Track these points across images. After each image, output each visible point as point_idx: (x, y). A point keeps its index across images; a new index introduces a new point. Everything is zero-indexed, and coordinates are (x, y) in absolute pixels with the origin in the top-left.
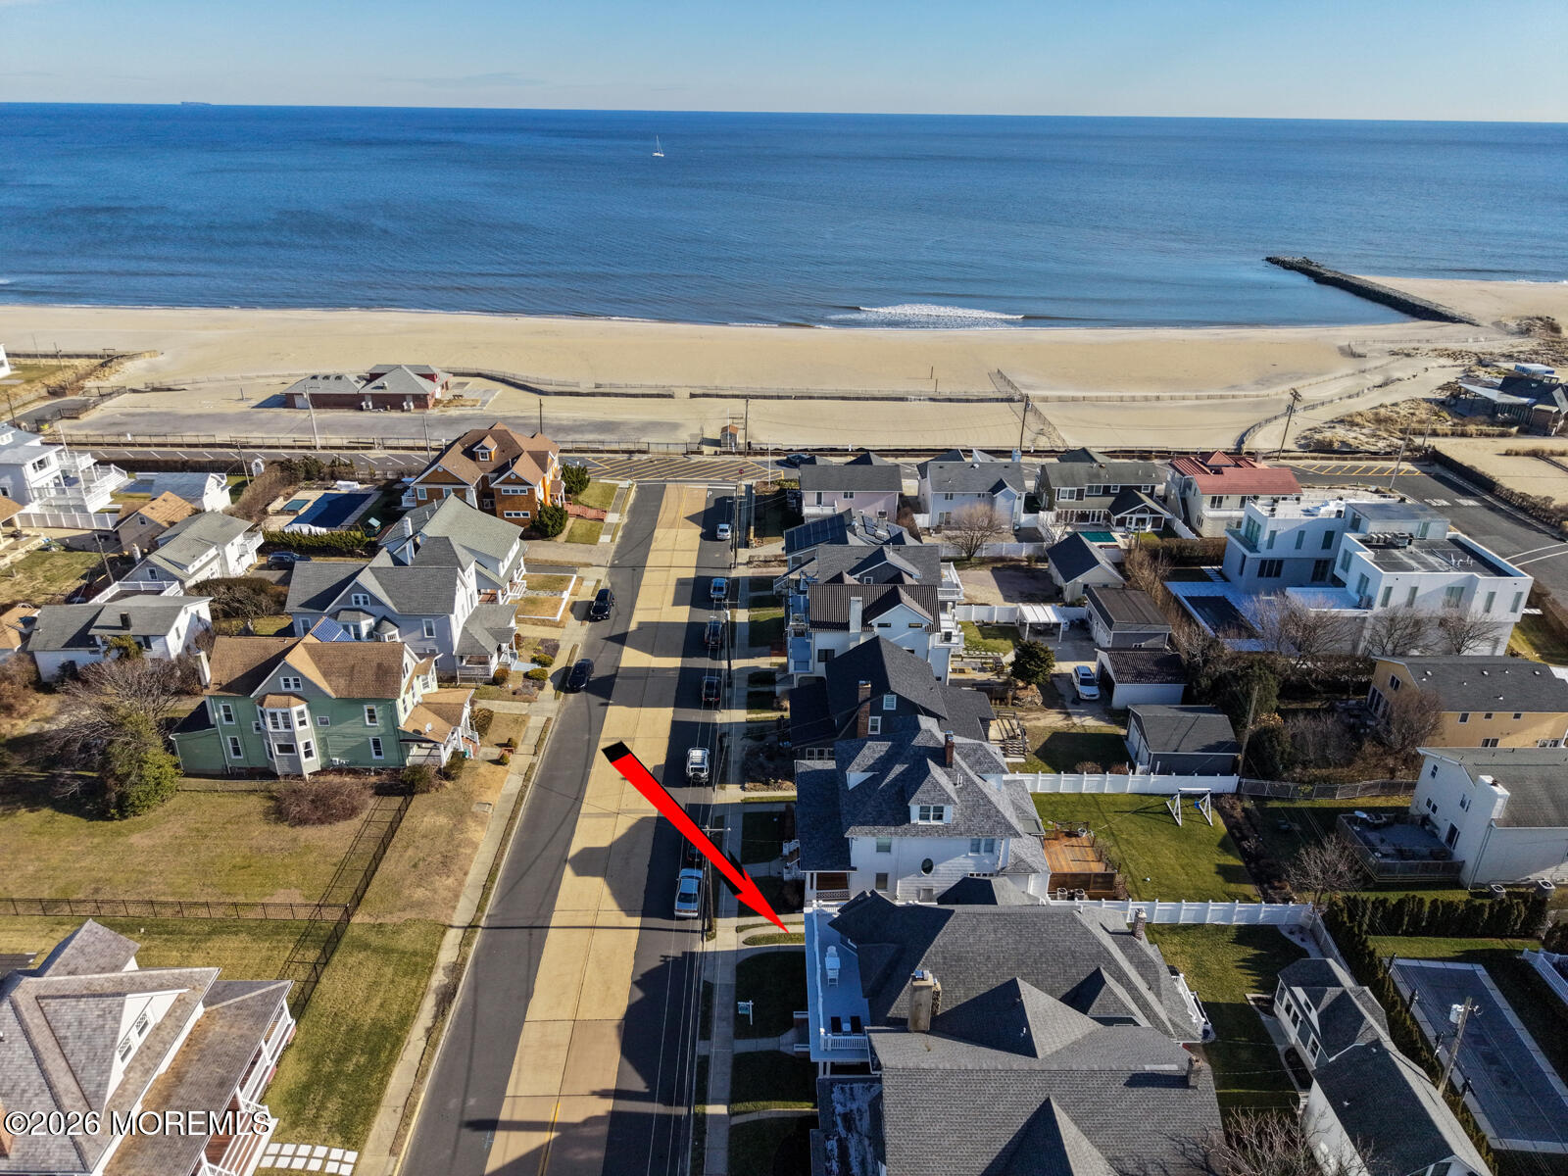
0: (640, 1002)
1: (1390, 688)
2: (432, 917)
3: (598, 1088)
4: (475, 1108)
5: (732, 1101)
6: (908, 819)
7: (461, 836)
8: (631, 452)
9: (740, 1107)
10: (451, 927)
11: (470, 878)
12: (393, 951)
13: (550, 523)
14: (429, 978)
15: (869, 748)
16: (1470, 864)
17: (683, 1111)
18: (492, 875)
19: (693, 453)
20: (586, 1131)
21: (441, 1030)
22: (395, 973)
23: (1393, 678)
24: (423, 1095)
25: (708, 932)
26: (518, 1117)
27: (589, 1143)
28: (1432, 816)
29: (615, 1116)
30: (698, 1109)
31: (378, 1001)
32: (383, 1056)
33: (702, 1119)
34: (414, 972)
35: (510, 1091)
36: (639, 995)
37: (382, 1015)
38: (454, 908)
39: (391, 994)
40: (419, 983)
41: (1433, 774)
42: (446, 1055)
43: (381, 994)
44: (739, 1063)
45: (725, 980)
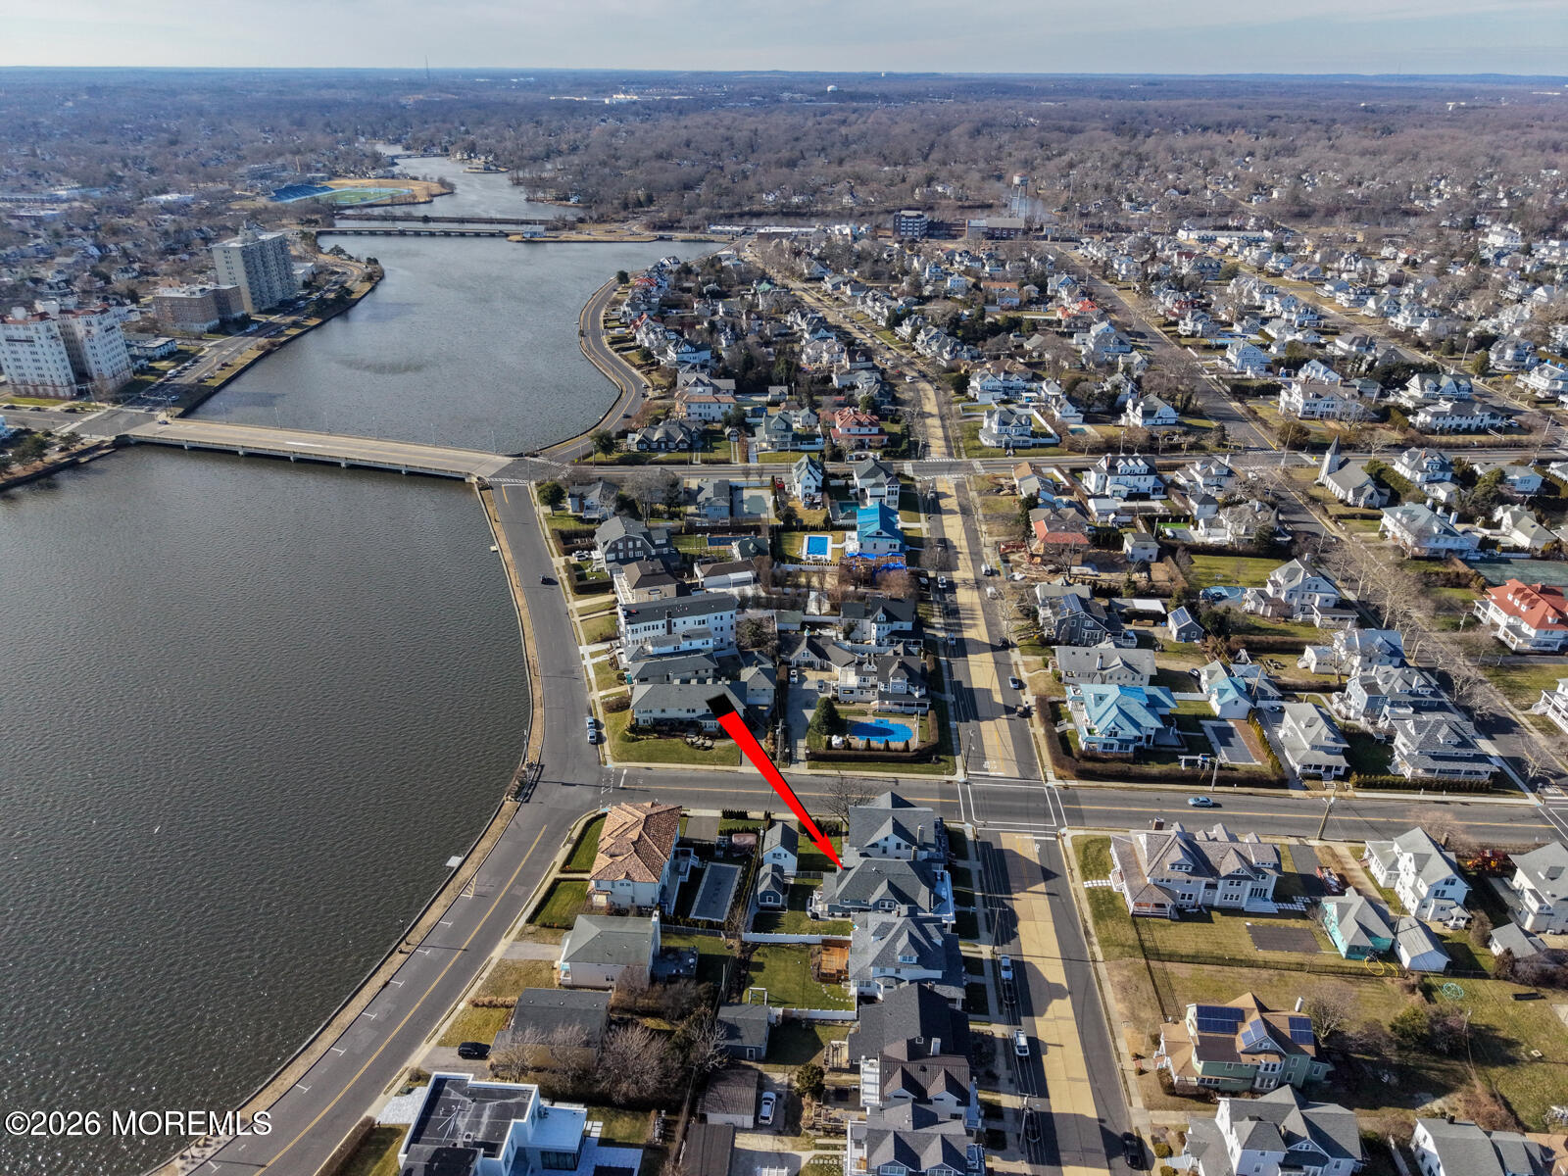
3: (1019, 902)
4: (1057, 901)
10: (1103, 961)
14: (1098, 940)
25: (993, 954)
26: (1042, 896)
27: (1016, 885)
34: (1106, 941)
36: (1014, 930)
38: (1106, 968)
40: (1101, 937)
44: (955, 893)
45: (983, 933)
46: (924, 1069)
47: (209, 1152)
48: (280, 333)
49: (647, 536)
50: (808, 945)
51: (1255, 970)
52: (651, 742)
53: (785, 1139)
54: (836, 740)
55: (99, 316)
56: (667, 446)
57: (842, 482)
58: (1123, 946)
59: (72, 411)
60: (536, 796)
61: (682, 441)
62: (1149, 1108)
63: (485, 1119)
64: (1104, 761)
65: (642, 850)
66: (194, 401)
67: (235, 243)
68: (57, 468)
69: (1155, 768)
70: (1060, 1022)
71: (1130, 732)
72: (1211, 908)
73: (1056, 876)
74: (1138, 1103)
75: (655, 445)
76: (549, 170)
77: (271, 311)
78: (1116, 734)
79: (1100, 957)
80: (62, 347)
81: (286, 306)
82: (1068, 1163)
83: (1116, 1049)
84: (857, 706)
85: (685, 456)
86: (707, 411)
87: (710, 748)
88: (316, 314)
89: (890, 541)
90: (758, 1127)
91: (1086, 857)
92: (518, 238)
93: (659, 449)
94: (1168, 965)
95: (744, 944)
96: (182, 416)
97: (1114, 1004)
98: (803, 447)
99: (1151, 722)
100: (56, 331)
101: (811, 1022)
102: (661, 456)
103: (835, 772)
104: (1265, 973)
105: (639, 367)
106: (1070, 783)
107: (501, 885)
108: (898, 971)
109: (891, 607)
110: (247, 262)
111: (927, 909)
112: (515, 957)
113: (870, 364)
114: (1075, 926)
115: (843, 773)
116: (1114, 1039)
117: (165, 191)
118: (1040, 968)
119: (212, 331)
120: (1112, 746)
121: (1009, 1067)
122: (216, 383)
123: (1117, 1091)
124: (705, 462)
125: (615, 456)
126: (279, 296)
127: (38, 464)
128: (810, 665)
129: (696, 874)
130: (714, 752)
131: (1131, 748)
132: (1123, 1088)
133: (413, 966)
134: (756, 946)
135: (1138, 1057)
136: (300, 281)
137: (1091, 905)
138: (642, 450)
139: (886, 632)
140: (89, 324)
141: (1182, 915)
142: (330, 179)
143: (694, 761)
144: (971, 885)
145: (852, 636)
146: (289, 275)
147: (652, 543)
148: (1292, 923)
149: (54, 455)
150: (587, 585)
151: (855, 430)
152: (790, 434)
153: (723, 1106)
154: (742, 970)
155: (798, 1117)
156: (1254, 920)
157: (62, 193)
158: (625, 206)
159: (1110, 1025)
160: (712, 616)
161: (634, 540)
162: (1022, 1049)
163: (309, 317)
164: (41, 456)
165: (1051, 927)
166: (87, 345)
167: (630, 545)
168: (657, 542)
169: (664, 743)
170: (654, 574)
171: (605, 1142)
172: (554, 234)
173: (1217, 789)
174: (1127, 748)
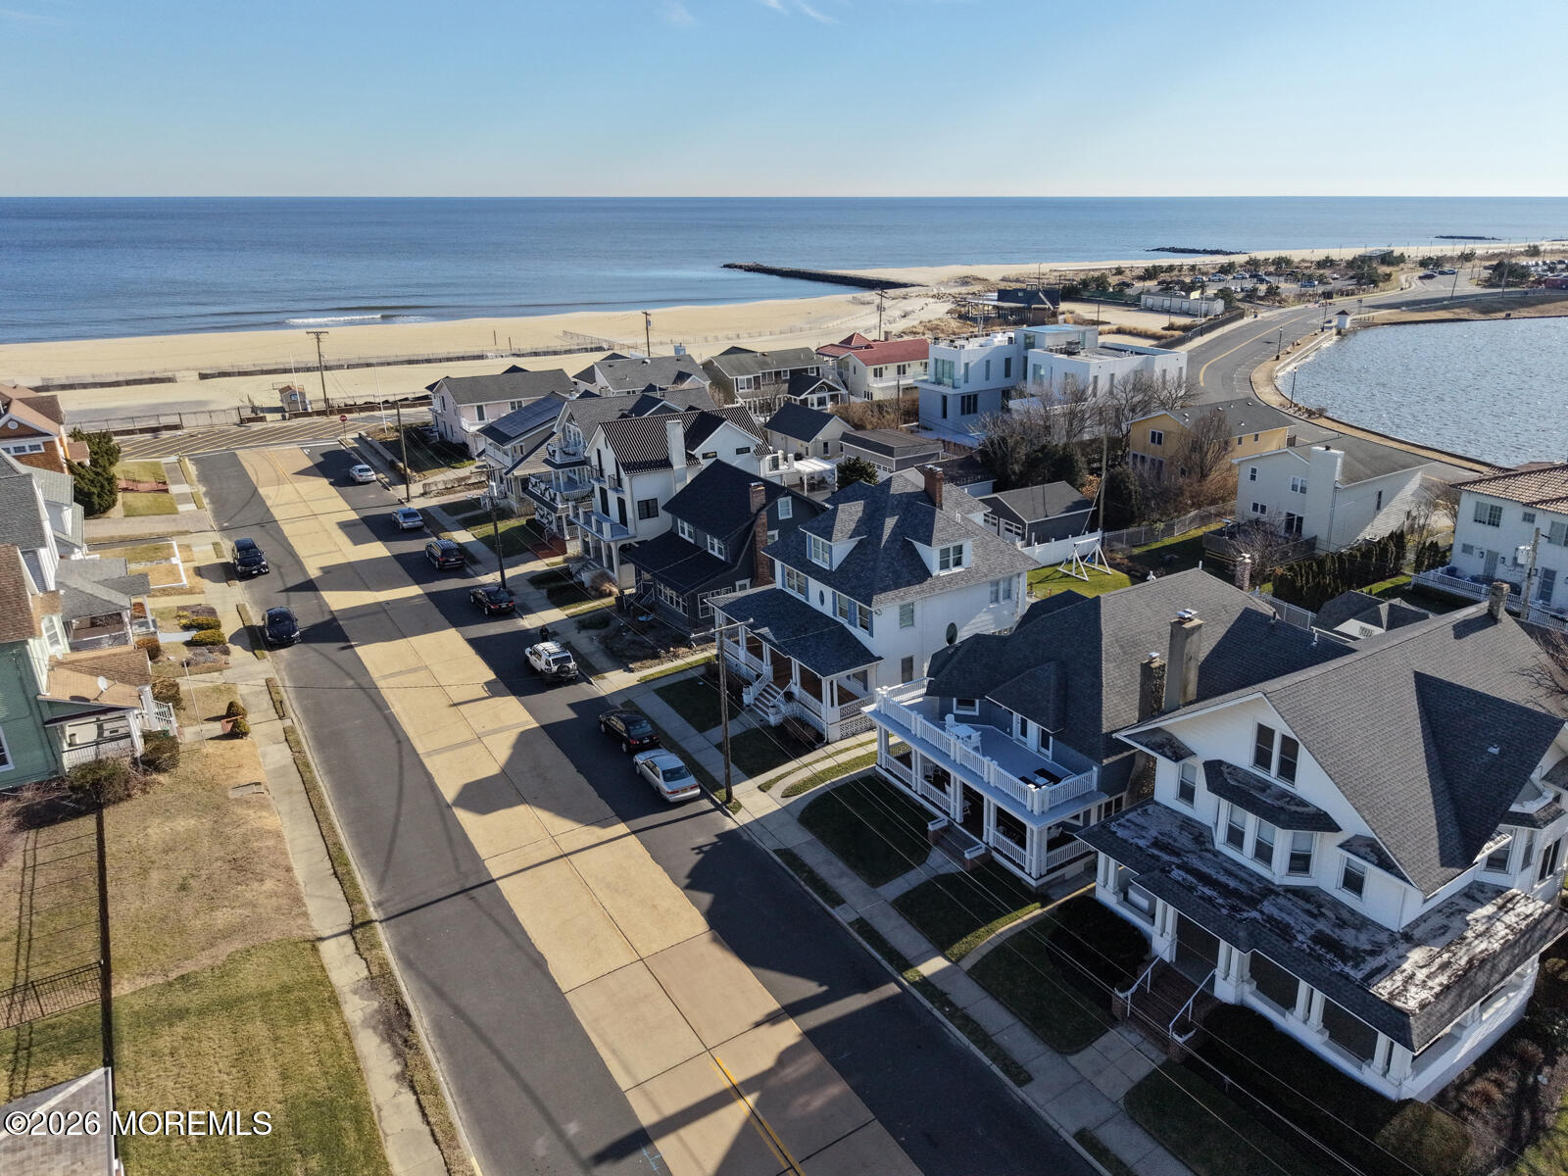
0: (714, 903)
1: (1153, 445)
2: (274, 936)
3: (758, 1016)
4: (586, 1131)
5: (941, 947)
6: (927, 574)
7: (242, 830)
8: (155, 430)
9: (957, 948)
10: (321, 939)
11: (299, 874)
12: (239, 1000)
13: (95, 490)
14: (340, 1012)
15: (843, 511)
16: (1322, 535)
17: (892, 989)
18: (335, 857)
19: (250, 420)
20: (791, 1073)
21: (426, 1066)
22: (273, 1026)
23: (1154, 434)
24: (474, 1161)
25: (728, 805)
26: (670, 1108)
27: (810, 1083)
28: (1264, 518)
29: (812, 1035)
30: (910, 974)
31: (273, 1074)
32: (350, 1142)
33: (925, 984)
34: (307, 1013)
35: (623, 1082)
36: (706, 898)
37: (294, 1089)
38: (305, 914)
39: (289, 1054)
40: (327, 1024)
41: (1253, 478)
42: (466, 1095)
43: (269, 1062)
44: (909, 906)
45: (799, 839)
116: (302, 767)
144: (984, 973)
165: (567, 969)
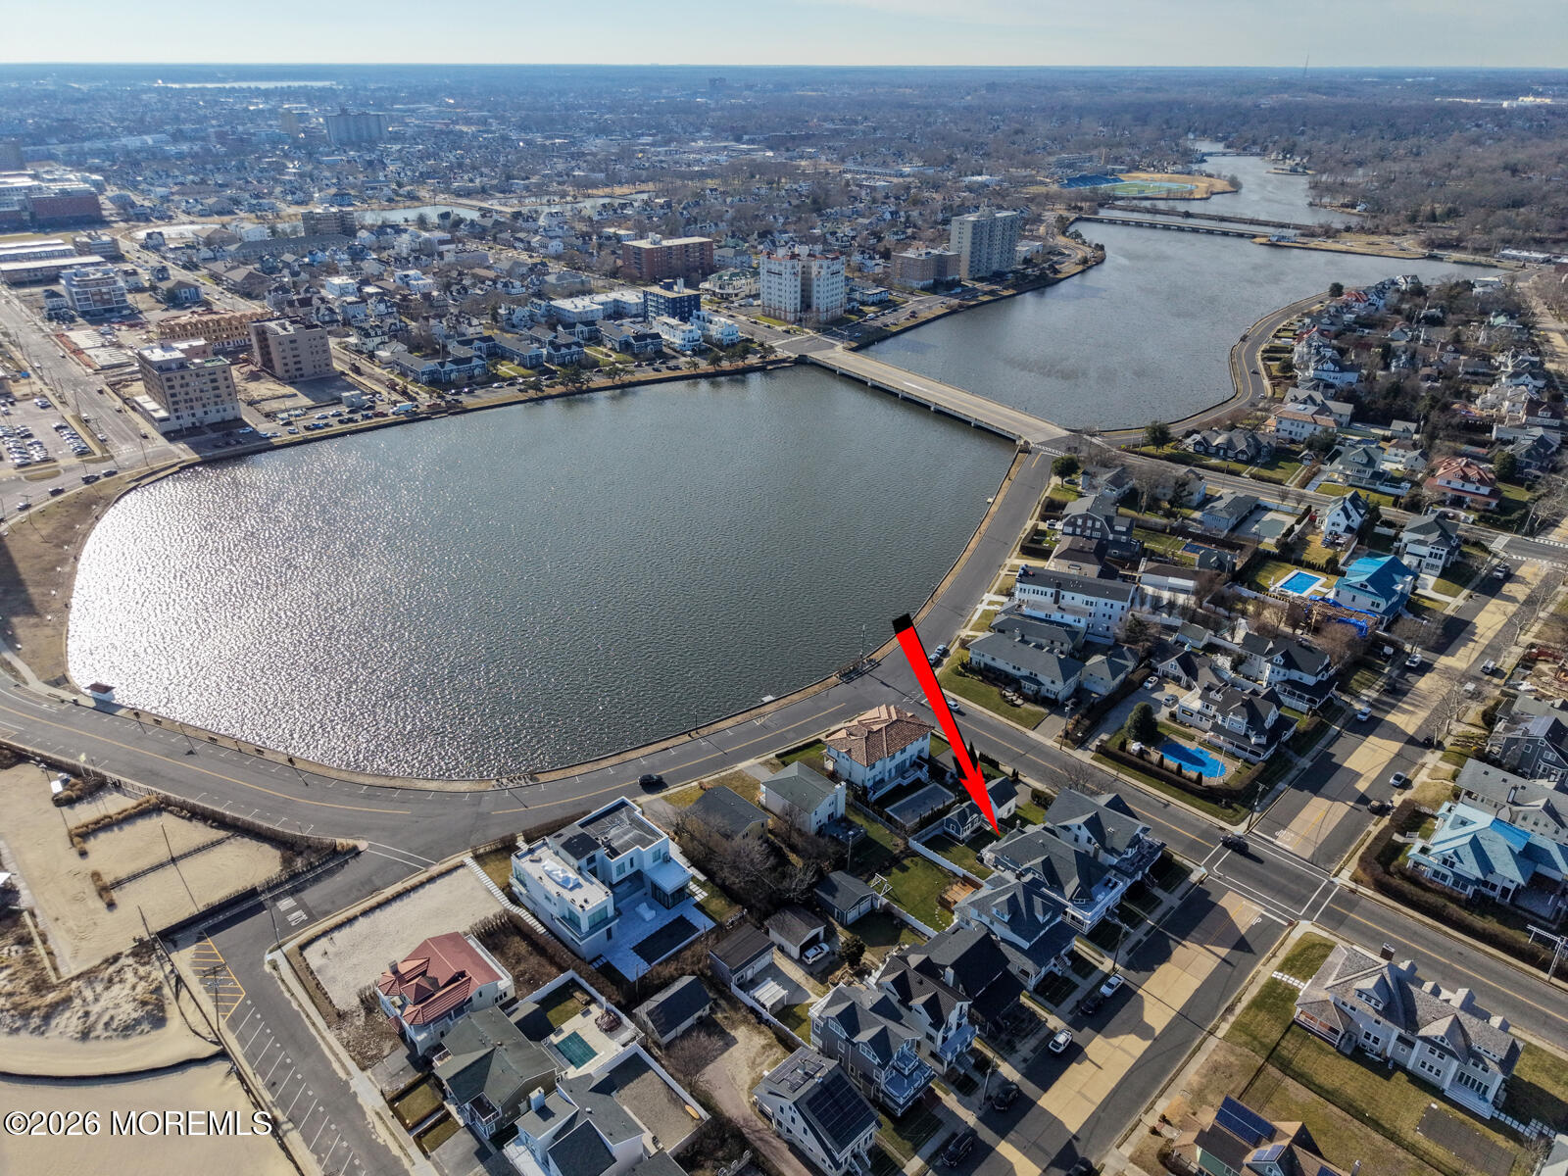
0: (1157, 965)
2: (1228, 1045)
3: (1185, 950)
10: (1219, 1038)
14: (1235, 1021)
20: (1197, 940)
21: (1234, 998)
22: (1250, 1027)
25: (1113, 970)
29: (1184, 938)
34: (1240, 1025)
35: (1211, 969)
36: (1155, 967)
37: (1257, 1014)
38: (1215, 1047)
39: (1254, 1020)
40: (1240, 1021)
44: (1116, 904)
46: (921, 983)
47: (511, 785)
48: (975, 297)
49: (1109, 520)
50: (955, 875)
51: (1392, 1145)
52: (974, 681)
53: (811, 980)
54: (1135, 746)
55: (830, 262)
56: (1225, 453)
57: (1392, 532)
58: (1255, 1038)
59: (788, 332)
60: (858, 682)
61: (1242, 452)
62: (1133, 1160)
63: (626, 838)
64: (1426, 889)
65: (872, 739)
66: (867, 341)
67: (972, 218)
68: (752, 369)
69: (1491, 925)
70: (1119, 1052)
71: (1471, 869)
72: (1400, 1067)
73: (1250, 951)
74: (1127, 1150)
75: (1212, 450)
76: (1359, 177)
77: (981, 280)
78: (1452, 865)
79: (1220, 1033)
80: (799, 283)
81: (997, 277)
82: (1011, 1142)
83: (1154, 1103)
84: (1192, 731)
85: (1238, 467)
86: (1299, 430)
87: (1018, 706)
88: (1013, 287)
89: (1373, 599)
90: (800, 962)
91: (1301, 954)
92: (1263, 240)
93: (1216, 455)
94: (1289, 1081)
95: (907, 847)
96: (854, 350)
97: (1193, 1073)
98: (1382, 488)
99: (1509, 873)
100: (799, 269)
101: (904, 924)
102: (1214, 461)
103: (1115, 772)
104: (1401, 1154)
105: (1271, 377)
106: (1362, 889)
107: (782, 726)
108: (992, 923)
109: (1296, 653)
110: (974, 234)
111: (1068, 897)
112: (750, 773)
113: (1557, 422)
114: (1223, 997)
115: (1121, 775)
117: (980, 174)
118: (1147, 1006)
119: (925, 289)
120: (1444, 877)
121: (1034, 1051)
122: (894, 329)
123: (1116, 1131)
124: (1253, 476)
125: (1167, 450)
126: (995, 267)
127: (740, 364)
128: (1177, 680)
129: (917, 784)
130: (1018, 710)
131: (1470, 890)
132: (1124, 1132)
133: (688, 747)
134: (915, 854)
135: (1164, 1119)
136: (1020, 257)
137: (1261, 991)
138: (1197, 452)
139: (1280, 678)
140: (821, 267)
141: (1358, 1054)
142: (1129, 171)
143: (996, 710)
145: (1240, 668)
146: (1012, 250)
147: (1112, 528)
148: (1500, 1140)
149: (753, 360)
150: (1034, 547)
151: (1457, 484)
152: (1370, 471)
153: (782, 929)
154: (889, 862)
155: (832, 972)
156: (1445, 1107)
157: (907, 170)
158: (1413, 219)
159: (1169, 1085)
160: (1102, 601)
161: (1094, 520)
162: (1057, 1045)
163: (1005, 288)
164: (744, 358)
166: (815, 283)
167: (1089, 523)
168: (1118, 528)
169: (984, 687)
170: (1081, 551)
171: (699, 906)
172: (1305, 240)
173: (1555, 980)
174: (1464, 887)
